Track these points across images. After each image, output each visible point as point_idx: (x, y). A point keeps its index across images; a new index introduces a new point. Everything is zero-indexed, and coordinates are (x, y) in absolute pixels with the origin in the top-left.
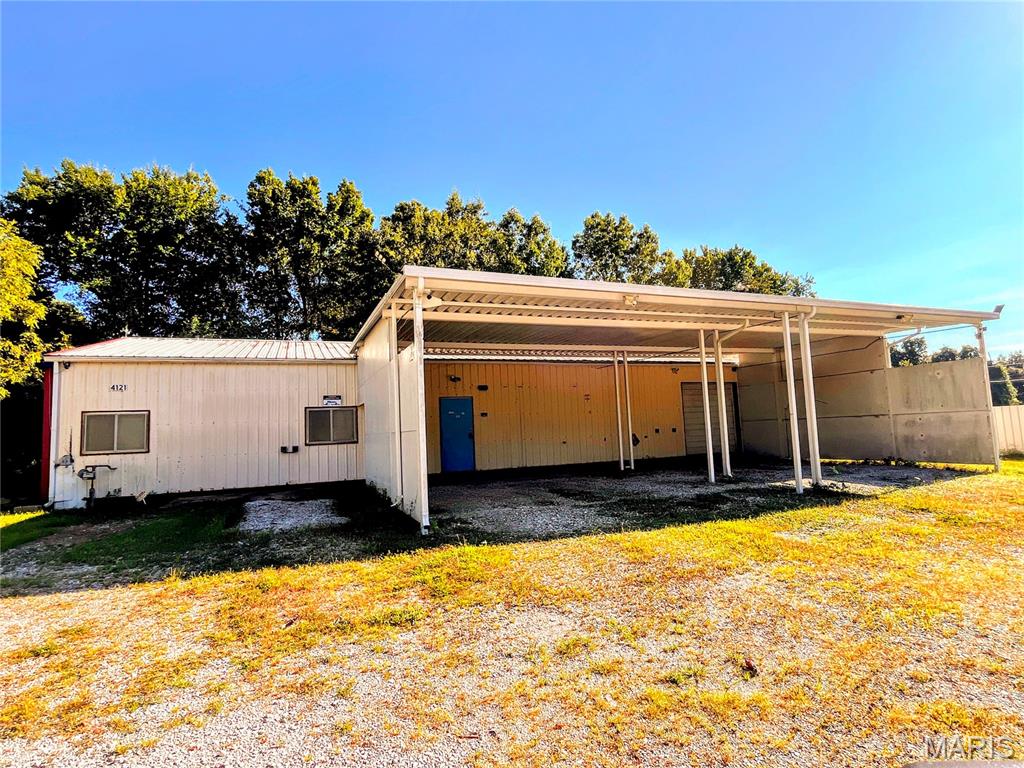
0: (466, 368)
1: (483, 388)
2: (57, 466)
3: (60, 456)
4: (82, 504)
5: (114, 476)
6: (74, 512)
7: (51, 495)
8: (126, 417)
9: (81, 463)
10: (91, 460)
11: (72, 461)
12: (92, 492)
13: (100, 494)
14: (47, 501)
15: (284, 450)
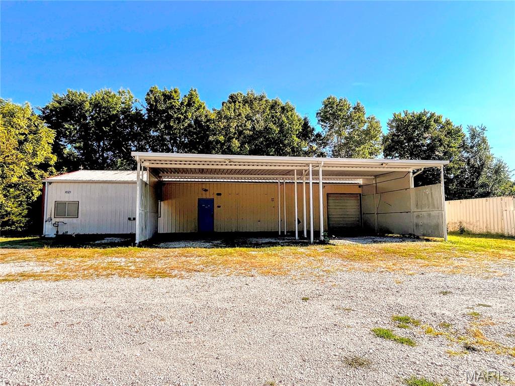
0: (211, 185)
1: (219, 194)
2: (46, 221)
3: (48, 218)
4: (54, 236)
5: (65, 226)
6: (51, 238)
7: (44, 232)
8: (70, 203)
9: (54, 220)
10: (57, 220)
11: (51, 220)
12: (57, 232)
13: (60, 233)
14: (43, 234)
15: (129, 219)
